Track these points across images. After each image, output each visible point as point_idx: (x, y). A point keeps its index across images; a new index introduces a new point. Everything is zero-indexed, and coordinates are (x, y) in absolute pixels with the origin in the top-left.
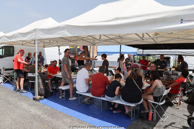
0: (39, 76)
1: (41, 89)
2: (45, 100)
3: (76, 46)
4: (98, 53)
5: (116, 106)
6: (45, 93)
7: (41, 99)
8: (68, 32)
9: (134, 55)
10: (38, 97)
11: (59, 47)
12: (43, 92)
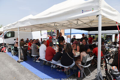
0: (21, 49)
1: (22, 56)
2: (24, 62)
3: (52, 31)
4: (65, 34)
5: (60, 68)
6: (24, 58)
7: (21, 61)
8: (30, 22)
9: (86, 35)
10: (20, 60)
11: (41, 31)
12: (23, 58)
